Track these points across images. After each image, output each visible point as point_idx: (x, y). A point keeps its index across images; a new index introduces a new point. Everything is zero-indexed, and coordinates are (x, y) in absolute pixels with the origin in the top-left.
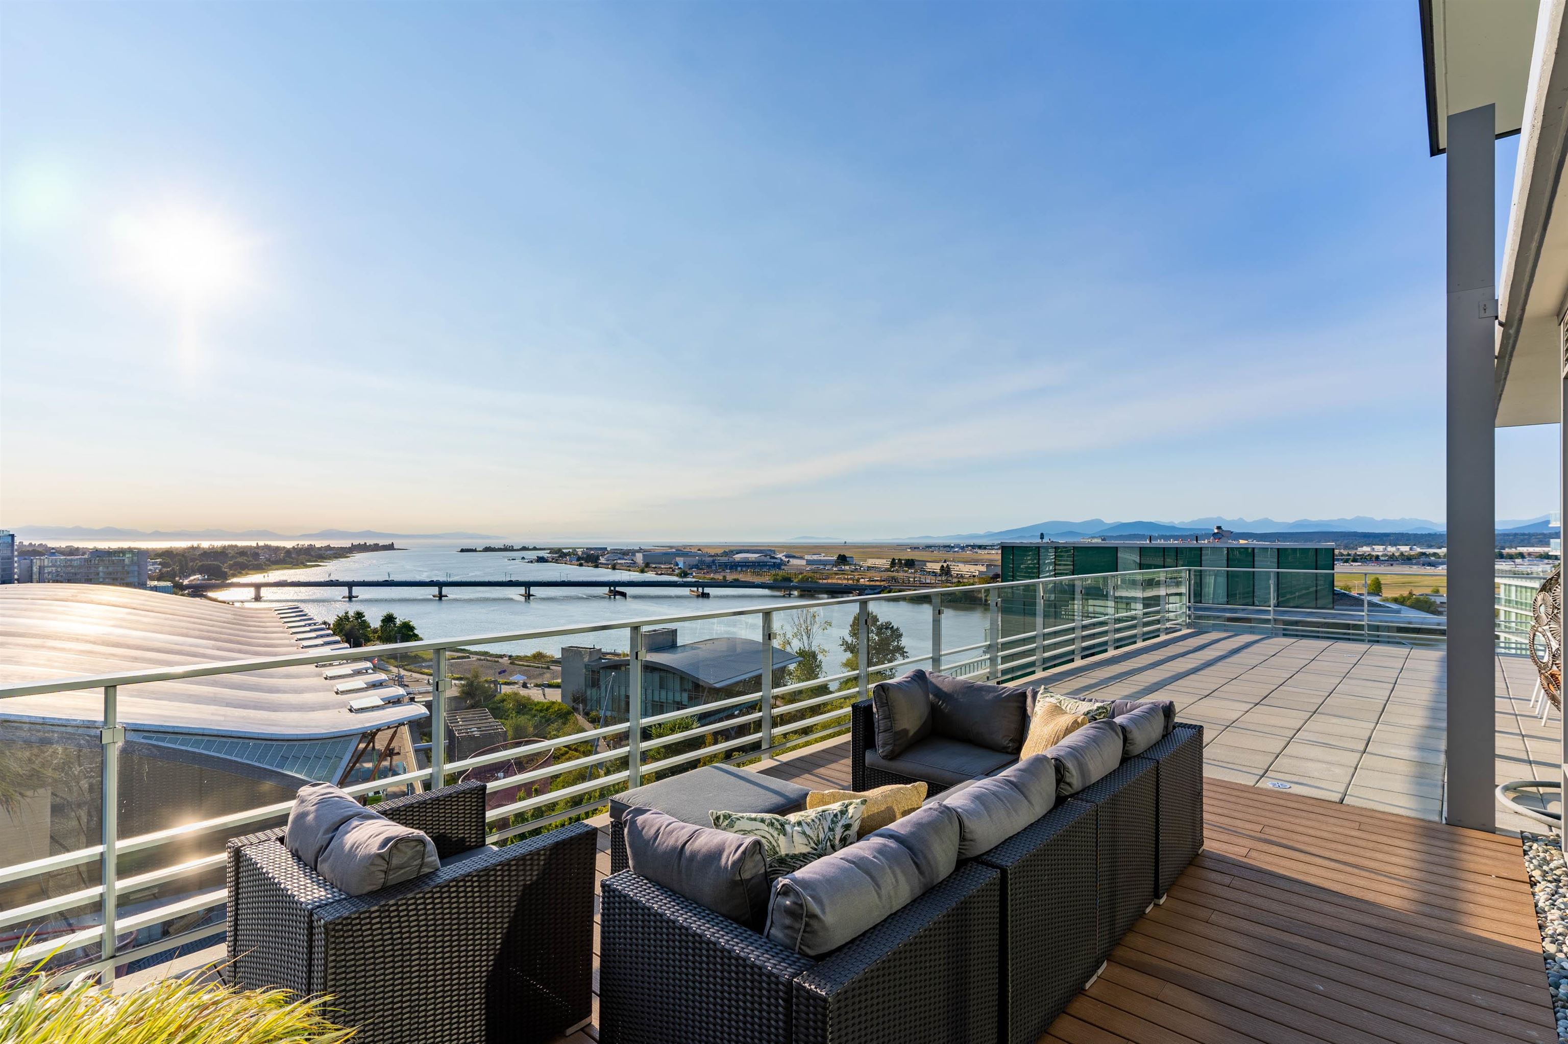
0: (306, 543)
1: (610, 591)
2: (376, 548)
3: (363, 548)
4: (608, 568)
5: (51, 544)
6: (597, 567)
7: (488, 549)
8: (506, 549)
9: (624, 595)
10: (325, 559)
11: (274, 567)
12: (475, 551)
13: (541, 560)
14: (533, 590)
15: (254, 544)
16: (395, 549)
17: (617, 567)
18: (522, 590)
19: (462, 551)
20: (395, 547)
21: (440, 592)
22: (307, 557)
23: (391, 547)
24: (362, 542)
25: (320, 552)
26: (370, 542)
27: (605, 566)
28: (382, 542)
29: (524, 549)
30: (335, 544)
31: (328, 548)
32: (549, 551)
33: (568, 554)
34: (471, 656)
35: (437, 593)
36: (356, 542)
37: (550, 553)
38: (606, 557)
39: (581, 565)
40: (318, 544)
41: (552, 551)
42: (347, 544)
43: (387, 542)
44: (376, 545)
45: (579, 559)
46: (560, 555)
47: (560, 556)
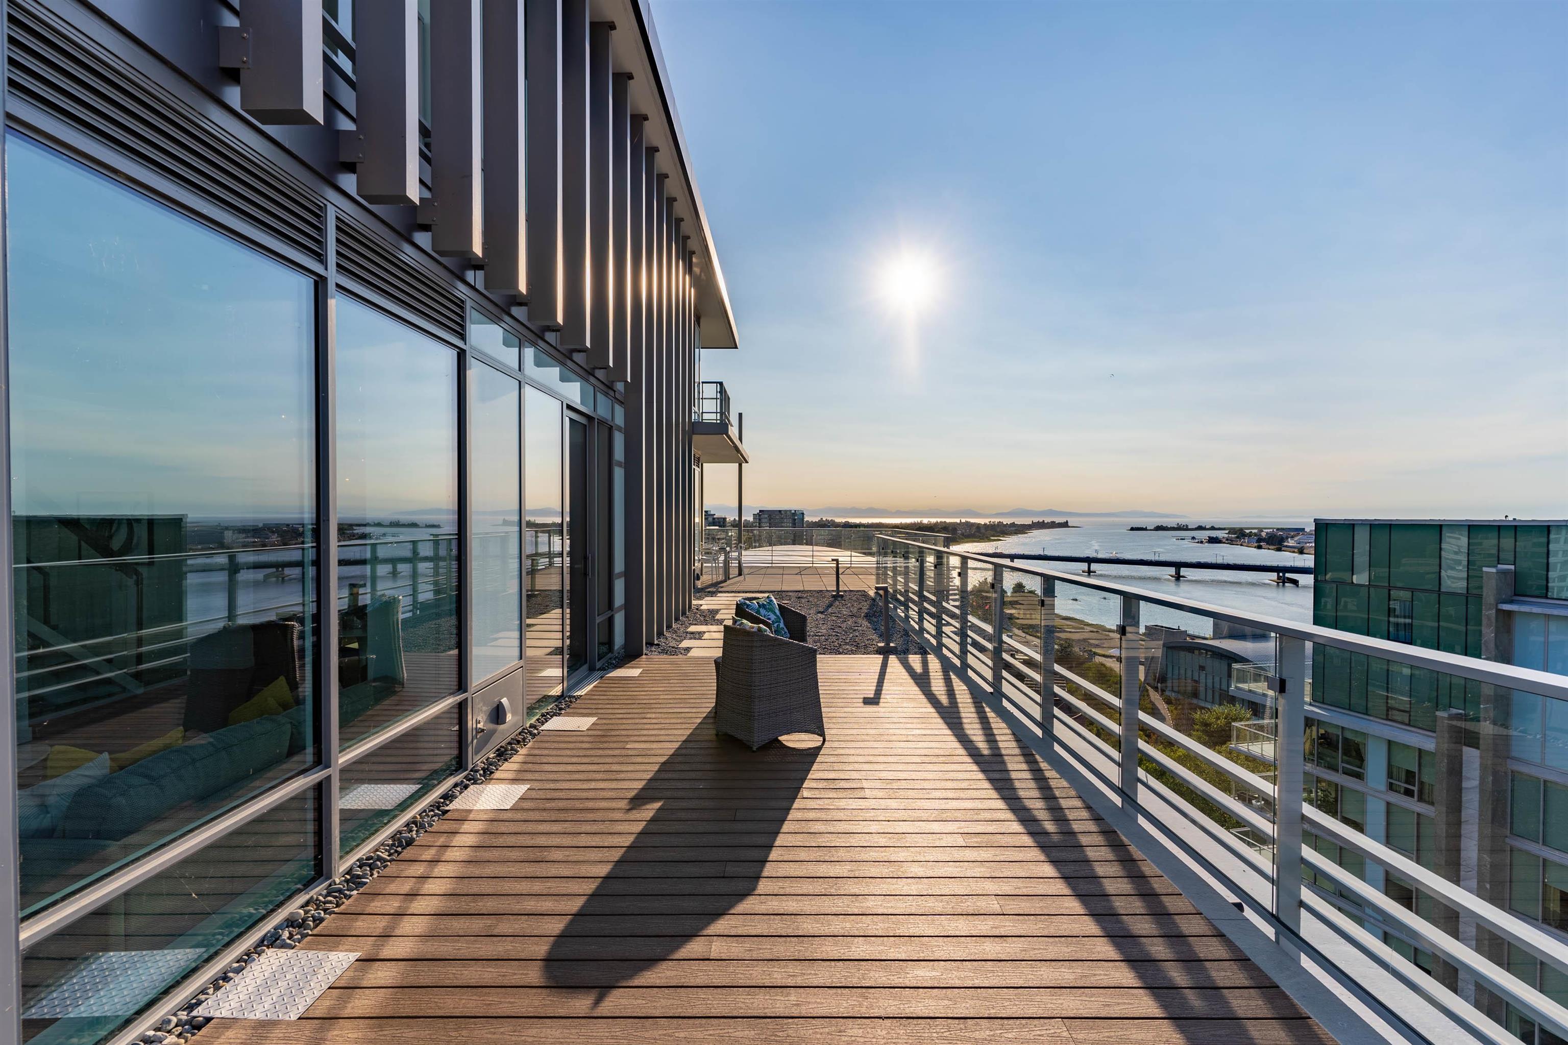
0: (996, 520)
1: (1279, 577)
2: (1053, 525)
3: (1041, 525)
4: (1294, 552)
5: (838, 520)
6: (1279, 550)
7: (1159, 528)
8: (1179, 528)
9: (1295, 582)
10: (1007, 534)
11: (966, 540)
12: (1145, 529)
13: (1213, 540)
14: (1184, 572)
15: (958, 521)
16: (1069, 527)
17: (1305, 551)
18: (1172, 571)
19: (1132, 529)
20: (1070, 524)
21: (1089, 568)
22: (992, 533)
23: (1065, 525)
24: (1041, 520)
25: (1004, 529)
26: (1048, 520)
27: (1292, 549)
28: (1058, 520)
29: (1200, 528)
30: (1019, 521)
31: (1013, 524)
32: (1227, 532)
33: (1250, 535)
34: (1085, 627)
35: (1086, 569)
36: (1036, 520)
37: (1229, 533)
38: (1296, 539)
39: (1260, 547)
40: (1007, 521)
41: (1232, 531)
42: (1028, 521)
43: (1061, 520)
44: (1053, 522)
45: (1260, 540)
46: (1239, 535)
47: (1237, 537)
